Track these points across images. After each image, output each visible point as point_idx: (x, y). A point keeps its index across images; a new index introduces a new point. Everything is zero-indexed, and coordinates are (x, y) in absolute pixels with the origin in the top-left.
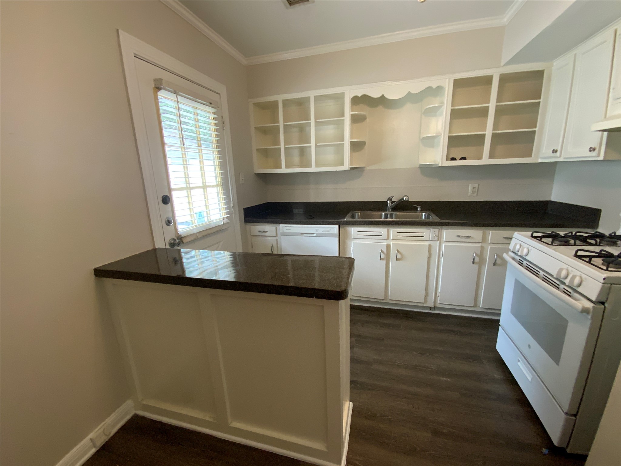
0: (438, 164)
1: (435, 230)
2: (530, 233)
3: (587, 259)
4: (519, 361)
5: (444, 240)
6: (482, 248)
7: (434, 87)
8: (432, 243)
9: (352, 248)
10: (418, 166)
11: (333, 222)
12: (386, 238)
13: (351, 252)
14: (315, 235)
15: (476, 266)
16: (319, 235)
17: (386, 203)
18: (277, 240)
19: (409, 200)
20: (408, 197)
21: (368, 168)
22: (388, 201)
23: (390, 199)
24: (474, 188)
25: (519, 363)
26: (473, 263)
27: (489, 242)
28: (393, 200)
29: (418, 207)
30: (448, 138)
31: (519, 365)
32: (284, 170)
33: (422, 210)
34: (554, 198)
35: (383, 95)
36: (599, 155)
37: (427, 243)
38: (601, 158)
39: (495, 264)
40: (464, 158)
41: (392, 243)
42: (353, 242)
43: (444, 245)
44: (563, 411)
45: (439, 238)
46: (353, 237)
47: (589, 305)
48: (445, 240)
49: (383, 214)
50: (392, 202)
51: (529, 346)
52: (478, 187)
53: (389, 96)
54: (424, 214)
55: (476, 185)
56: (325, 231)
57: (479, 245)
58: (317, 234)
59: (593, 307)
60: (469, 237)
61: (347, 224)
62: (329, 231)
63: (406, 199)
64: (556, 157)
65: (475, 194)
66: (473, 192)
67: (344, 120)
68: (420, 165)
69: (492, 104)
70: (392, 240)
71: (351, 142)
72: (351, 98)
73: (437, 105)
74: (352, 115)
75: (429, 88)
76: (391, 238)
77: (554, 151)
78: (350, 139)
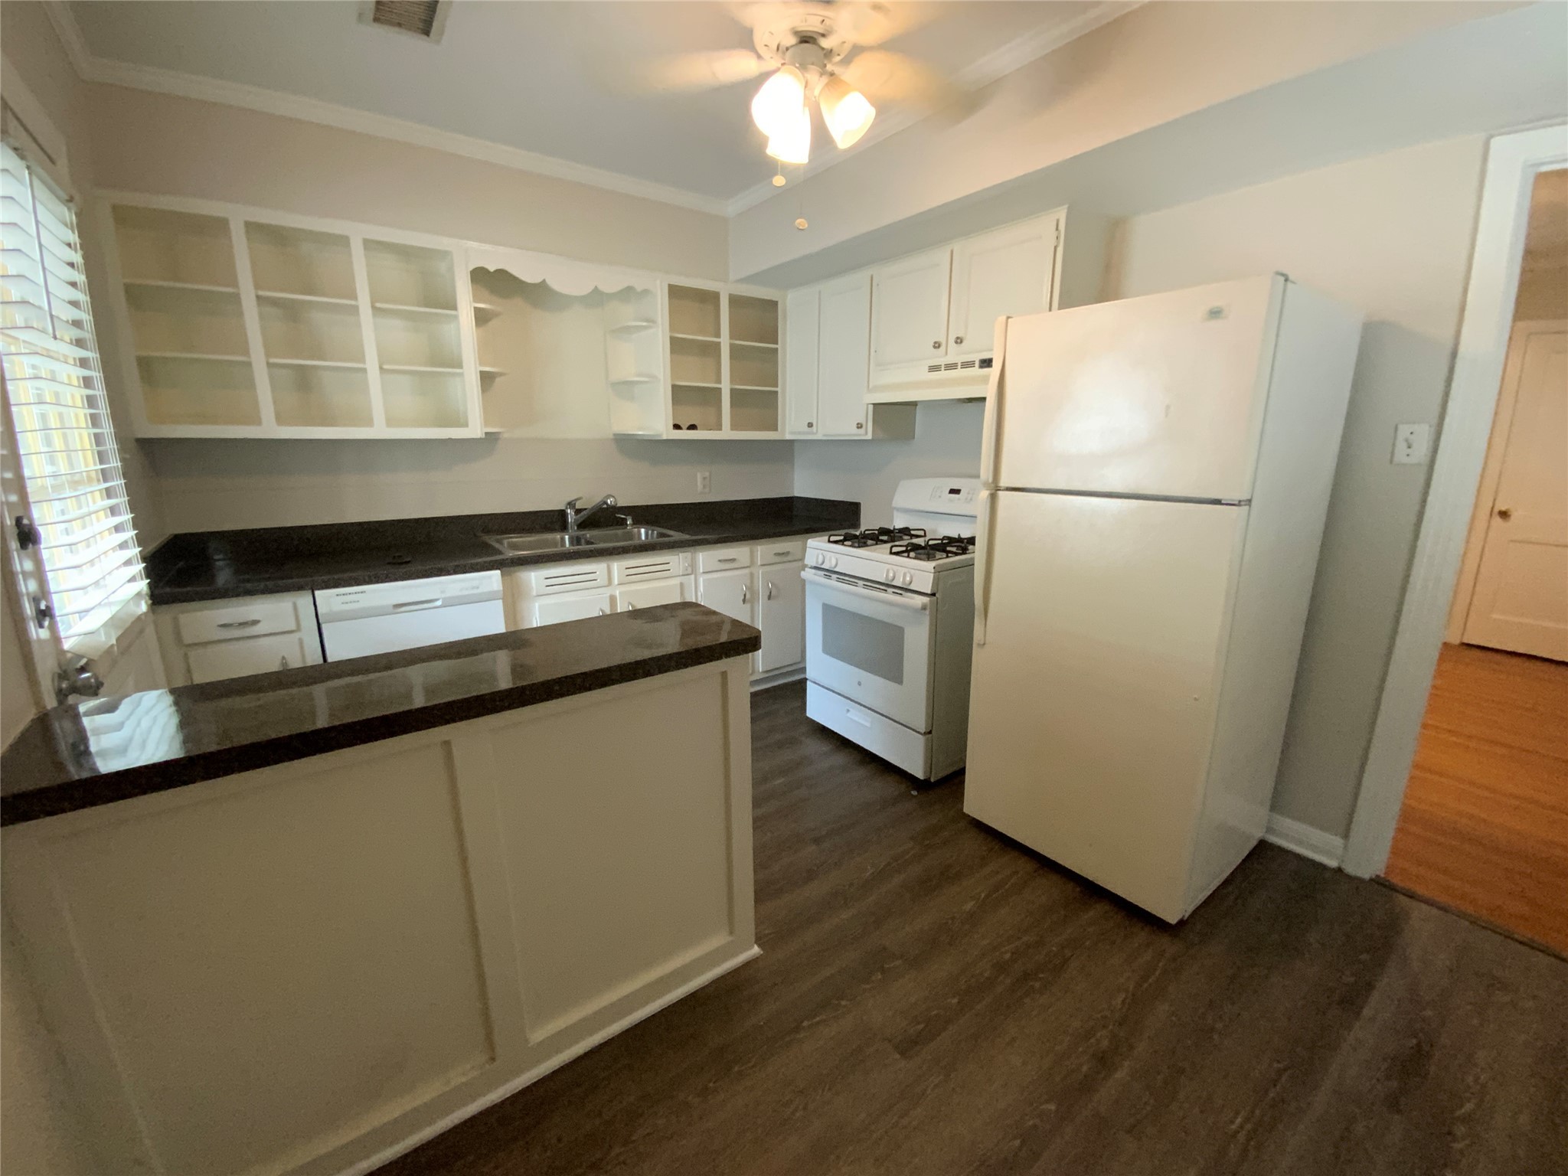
0: (660, 435)
1: (685, 554)
2: (826, 538)
3: (906, 554)
4: (848, 710)
5: (701, 571)
6: (752, 575)
7: (639, 289)
8: (684, 579)
9: (534, 619)
10: (611, 437)
11: (485, 562)
12: (606, 583)
14: (439, 603)
15: (748, 606)
16: (449, 603)
17: (562, 514)
18: (301, 642)
19: (618, 505)
20: (613, 497)
21: (506, 435)
22: (567, 508)
23: (571, 504)
24: (704, 478)
26: (744, 601)
27: (759, 563)
28: (578, 506)
29: (628, 517)
30: (670, 388)
31: (849, 717)
32: (270, 429)
33: (637, 522)
34: (798, 493)
35: (544, 280)
36: (866, 433)
37: (676, 581)
38: (869, 437)
39: (769, 598)
40: (692, 427)
41: (620, 593)
42: (537, 605)
43: (701, 579)
44: (918, 732)
45: (692, 569)
46: (534, 593)
47: (926, 600)
48: (703, 569)
49: (567, 537)
50: (578, 511)
51: (859, 683)
53: (555, 284)
54: (642, 530)
55: (707, 474)
56: (467, 589)
57: (747, 571)
58: (444, 599)
59: (930, 601)
60: (733, 560)
61: (522, 565)
62: (478, 588)
63: (611, 502)
64: (813, 433)
65: (707, 490)
66: (704, 487)
67: (456, 317)
68: (614, 435)
69: (725, 341)
70: (619, 584)
71: (481, 372)
72: (471, 268)
73: (644, 324)
74: (475, 308)
75: (629, 290)
76: (616, 582)
77: (810, 425)
78: (478, 365)
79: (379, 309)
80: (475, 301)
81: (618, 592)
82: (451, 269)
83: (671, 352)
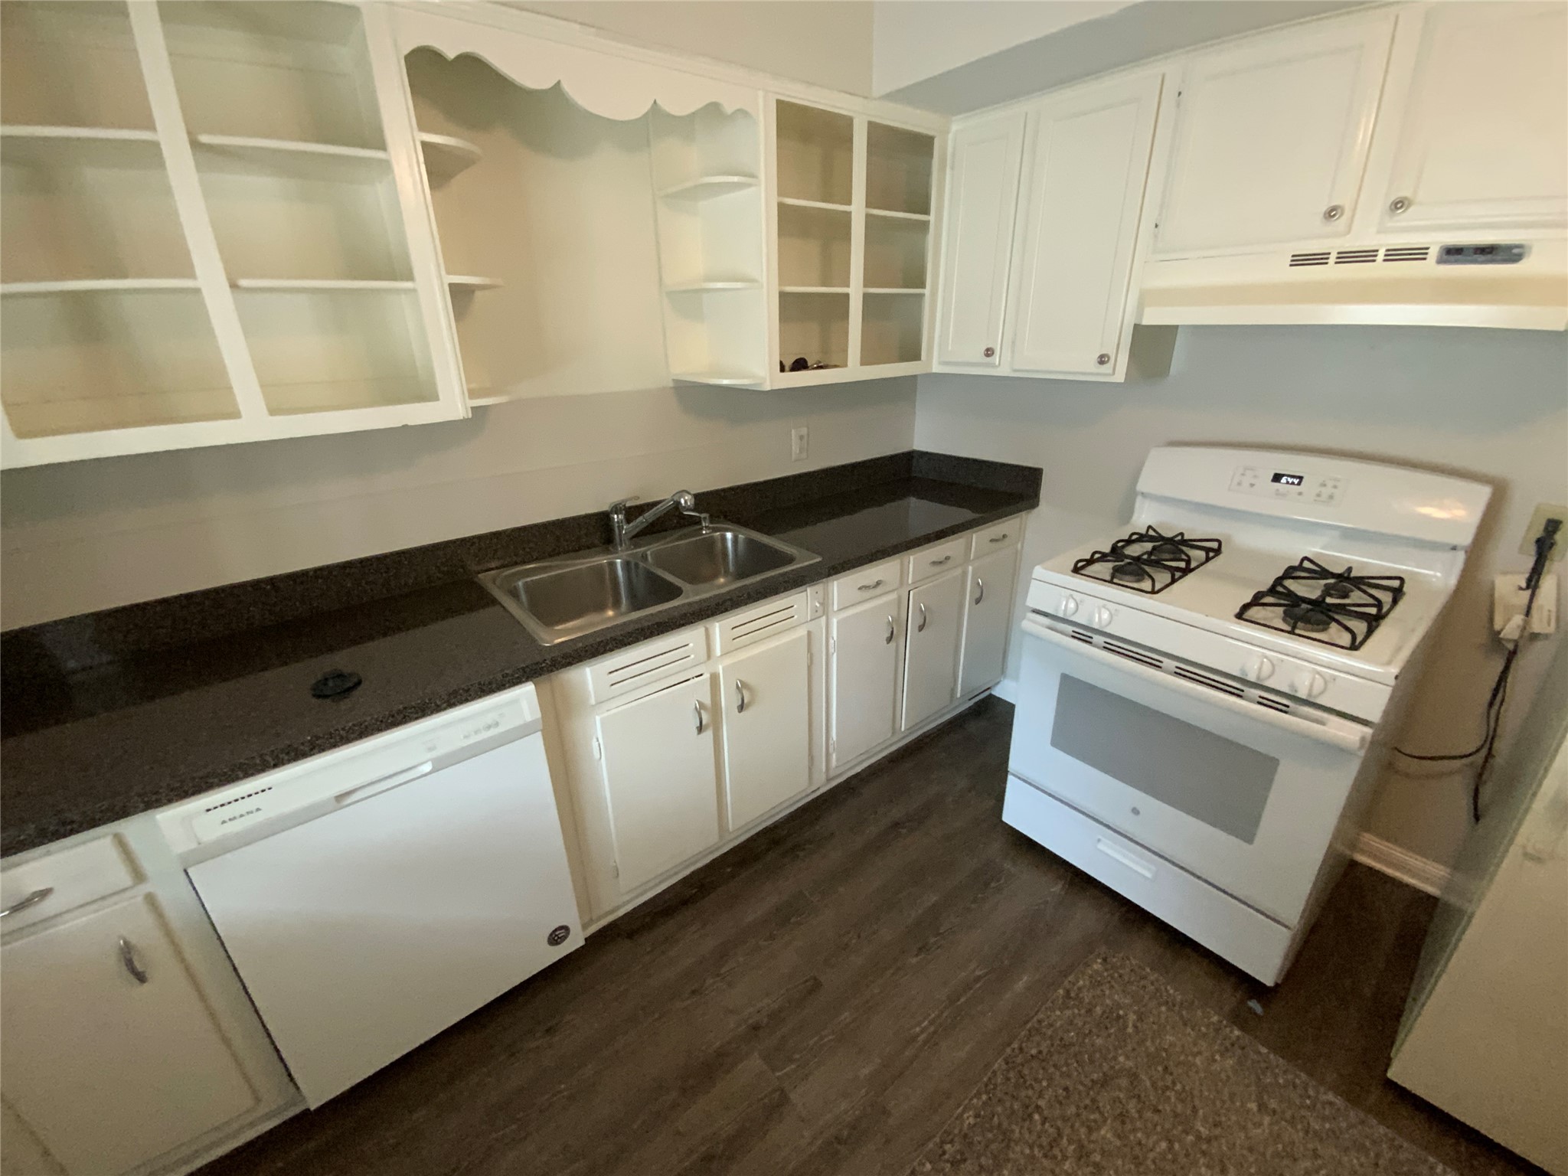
0: (760, 385)
1: (815, 588)
4: (1099, 840)
5: (836, 609)
6: (900, 599)
7: (729, 108)
8: (811, 626)
9: (596, 739)
10: (671, 384)
11: (504, 675)
12: (703, 658)
13: (597, 756)
15: (892, 645)
17: (603, 520)
22: (612, 512)
24: (801, 438)
25: (1101, 846)
26: (889, 640)
27: (910, 582)
29: (703, 515)
30: (777, 299)
31: (1101, 851)
33: (718, 521)
34: (923, 446)
35: (560, 83)
36: (1112, 372)
37: (802, 632)
39: (921, 628)
40: (802, 363)
41: (723, 669)
42: (598, 718)
43: (835, 621)
44: (1281, 924)
45: (824, 608)
46: (593, 701)
47: (1362, 731)
48: (837, 606)
50: (629, 513)
51: (1135, 811)
52: (808, 435)
53: (585, 96)
54: (729, 535)
55: (804, 431)
57: (894, 595)
58: (435, 759)
59: (1379, 736)
62: (497, 724)
63: (686, 502)
64: (993, 366)
66: (801, 450)
67: (386, 166)
68: (675, 381)
69: (858, 209)
70: (721, 655)
71: (451, 285)
72: (406, 51)
73: (736, 179)
74: (424, 144)
75: (713, 111)
76: (718, 652)
77: (989, 352)
78: (443, 272)
79: (210, 148)
80: (422, 127)
81: (720, 667)
82: (363, 61)
83: (780, 234)
